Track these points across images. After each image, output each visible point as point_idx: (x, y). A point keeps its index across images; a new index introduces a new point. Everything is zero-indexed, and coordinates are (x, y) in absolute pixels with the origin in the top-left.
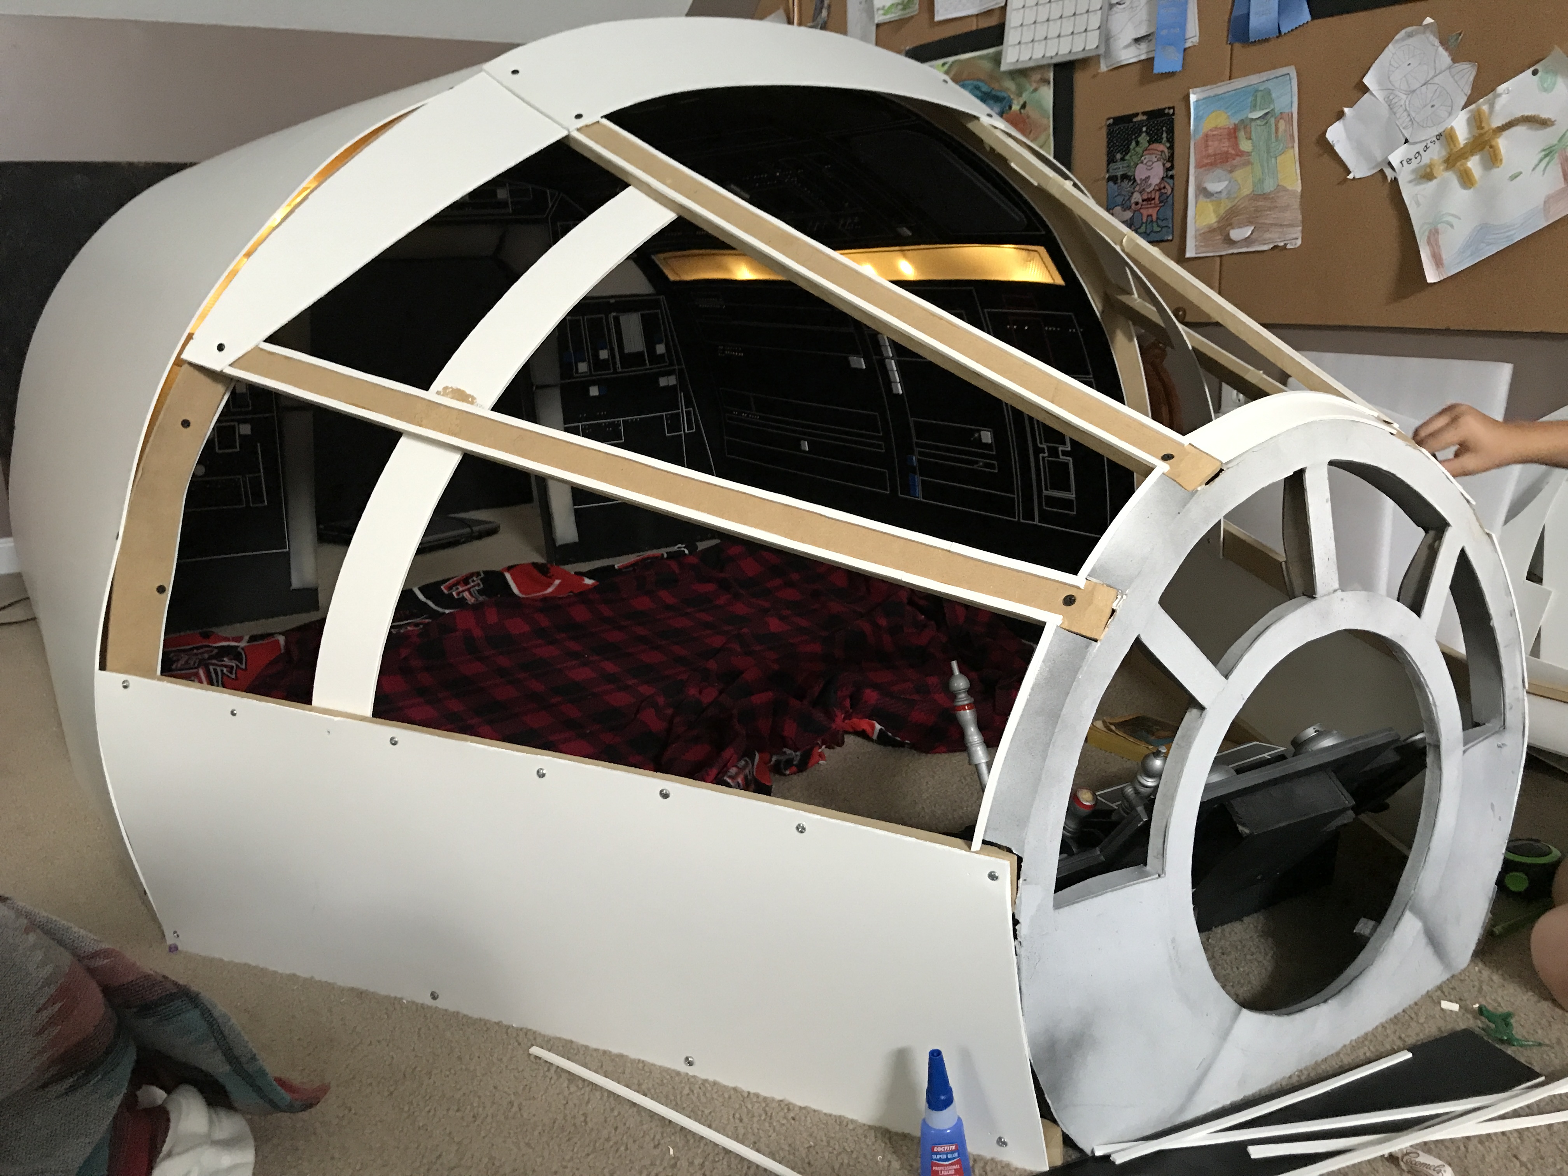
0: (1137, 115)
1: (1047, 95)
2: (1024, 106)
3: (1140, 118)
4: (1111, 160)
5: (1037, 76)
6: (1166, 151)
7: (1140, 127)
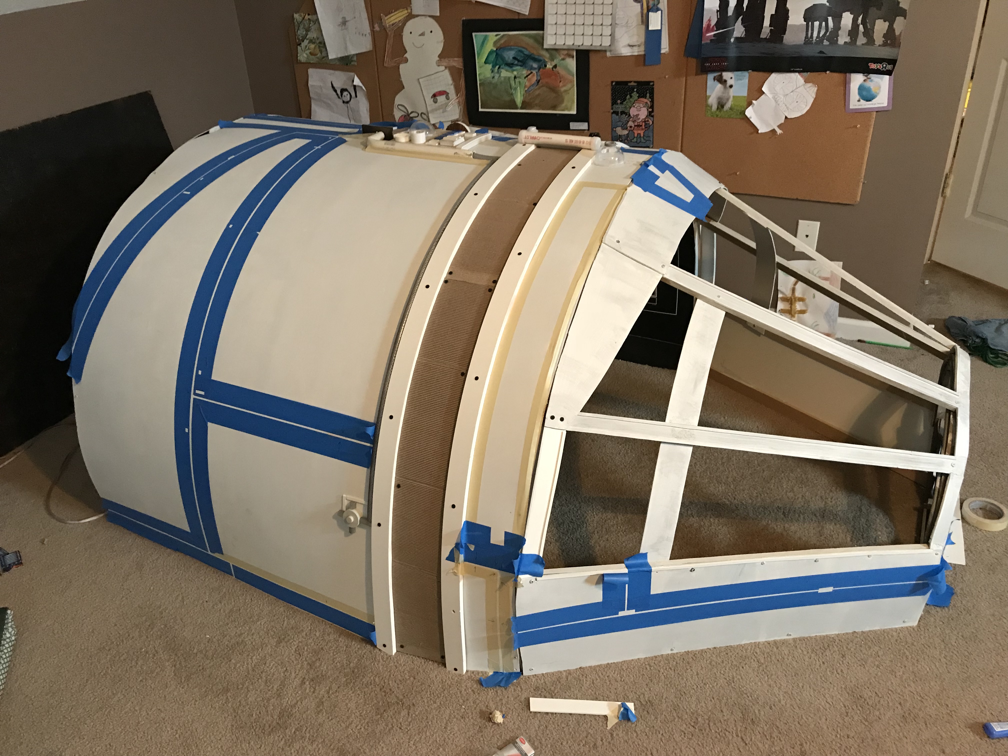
4: (614, 103)
5: (566, 53)
6: (649, 103)
7: (632, 89)
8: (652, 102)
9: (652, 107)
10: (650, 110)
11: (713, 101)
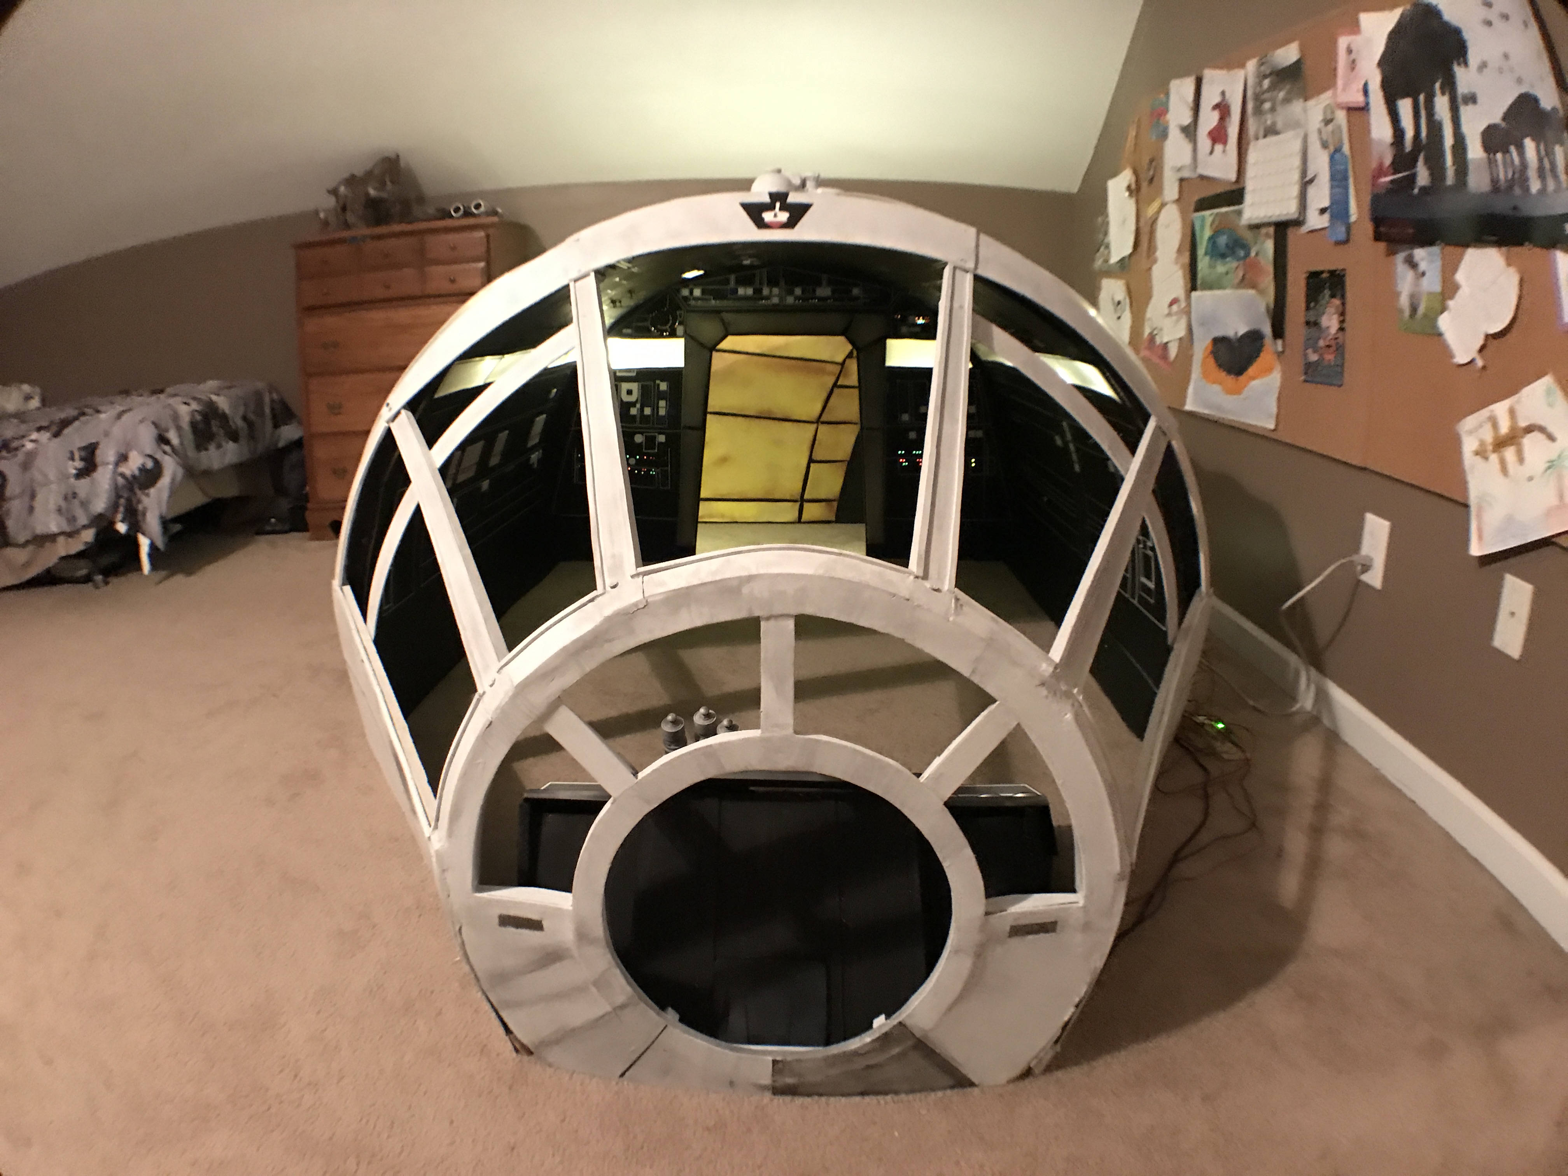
0: (1322, 272)
1: (1269, 246)
2: (1257, 254)
3: (1325, 275)
5: (1264, 231)
6: (1340, 307)
7: (1324, 281)
8: (1343, 304)
9: (1342, 314)
10: (1342, 318)
11: (1404, 301)
